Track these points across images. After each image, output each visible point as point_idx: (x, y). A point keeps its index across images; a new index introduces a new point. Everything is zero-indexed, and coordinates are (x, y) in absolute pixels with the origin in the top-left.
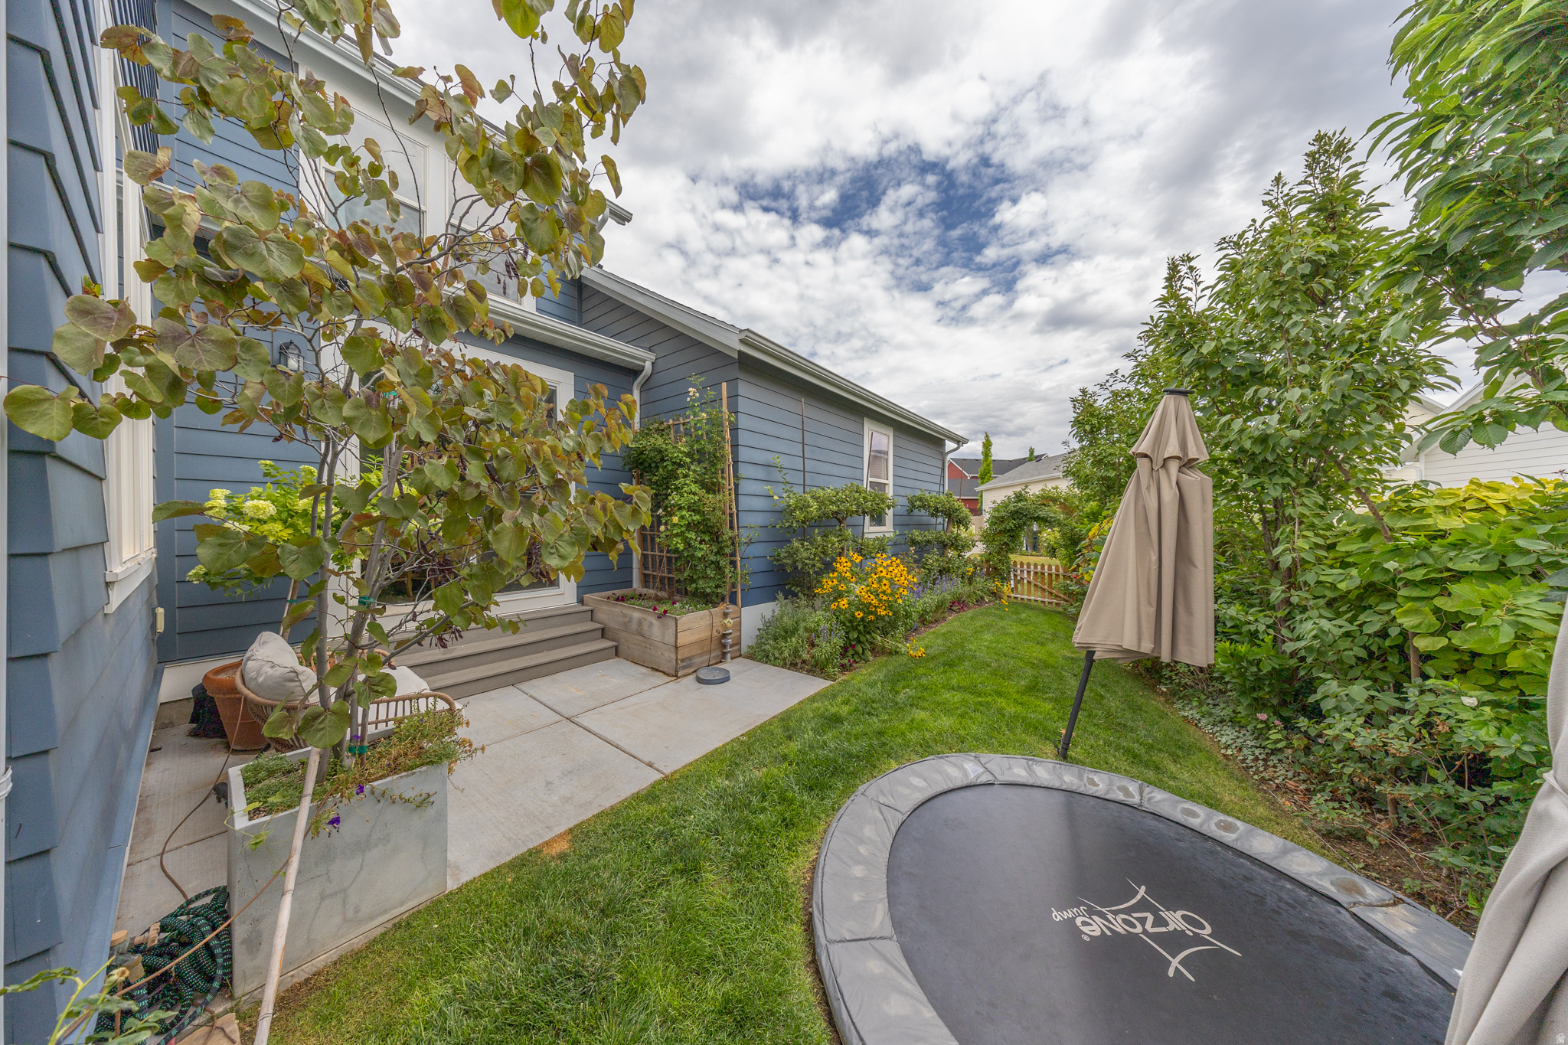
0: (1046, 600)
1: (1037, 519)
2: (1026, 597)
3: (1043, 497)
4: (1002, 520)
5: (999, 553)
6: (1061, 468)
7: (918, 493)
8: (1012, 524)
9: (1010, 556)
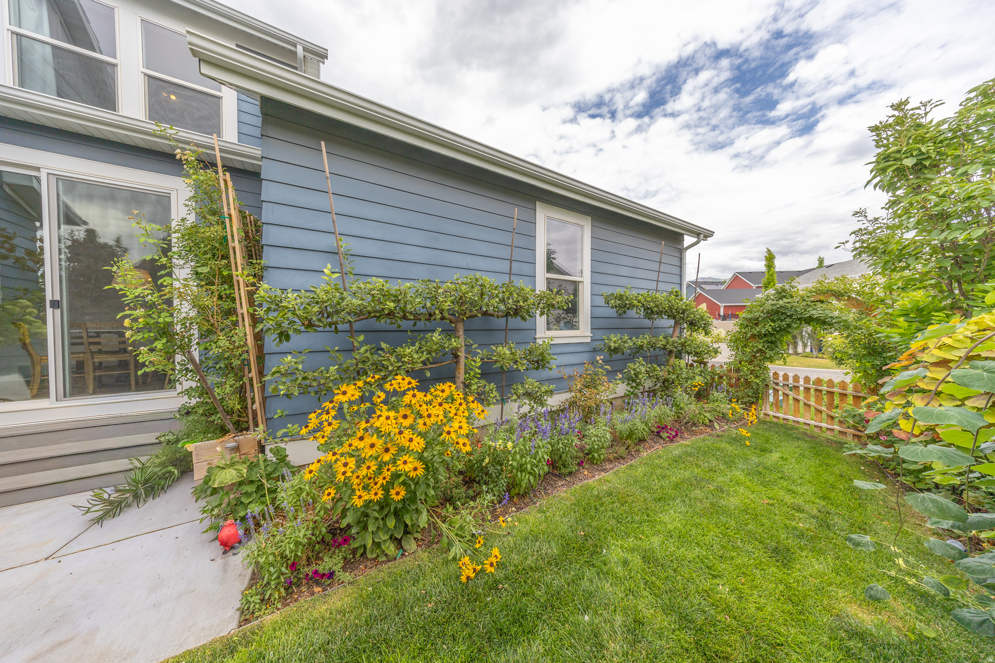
0: (824, 425)
1: (809, 320)
2: (791, 417)
3: (818, 292)
4: (756, 322)
5: (750, 362)
6: (849, 246)
7: (618, 291)
8: (768, 327)
9: (768, 364)
